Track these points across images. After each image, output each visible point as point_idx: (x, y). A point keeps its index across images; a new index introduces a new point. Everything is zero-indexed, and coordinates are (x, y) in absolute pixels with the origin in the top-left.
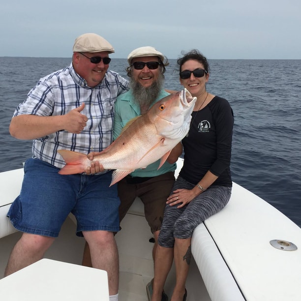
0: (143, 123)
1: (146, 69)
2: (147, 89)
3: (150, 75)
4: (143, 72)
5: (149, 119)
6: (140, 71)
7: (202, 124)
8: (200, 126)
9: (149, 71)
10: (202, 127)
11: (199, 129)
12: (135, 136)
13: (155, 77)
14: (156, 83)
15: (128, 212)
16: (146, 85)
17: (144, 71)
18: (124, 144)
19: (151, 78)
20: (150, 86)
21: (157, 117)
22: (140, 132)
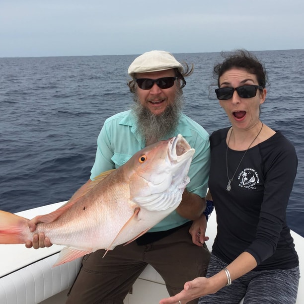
0: (115, 180)
1: (155, 89)
2: (158, 117)
3: (162, 96)
4: (151, 93)
5: (123, 176)
6: (147, 91)
7: (245, 174)
8: (242, 177)
9: (160, 92)
10: (246, 179)
11: (239, 182)
12: (102, 198)
13: (169, 99)
14: (172, 109)
15: (139, 277)
16: (157, 112)
17: (153, 92)
18: (84, 209)
19: (163, 101)
20: (162, 113)
21: (134, 172)
22: (108, 193)
